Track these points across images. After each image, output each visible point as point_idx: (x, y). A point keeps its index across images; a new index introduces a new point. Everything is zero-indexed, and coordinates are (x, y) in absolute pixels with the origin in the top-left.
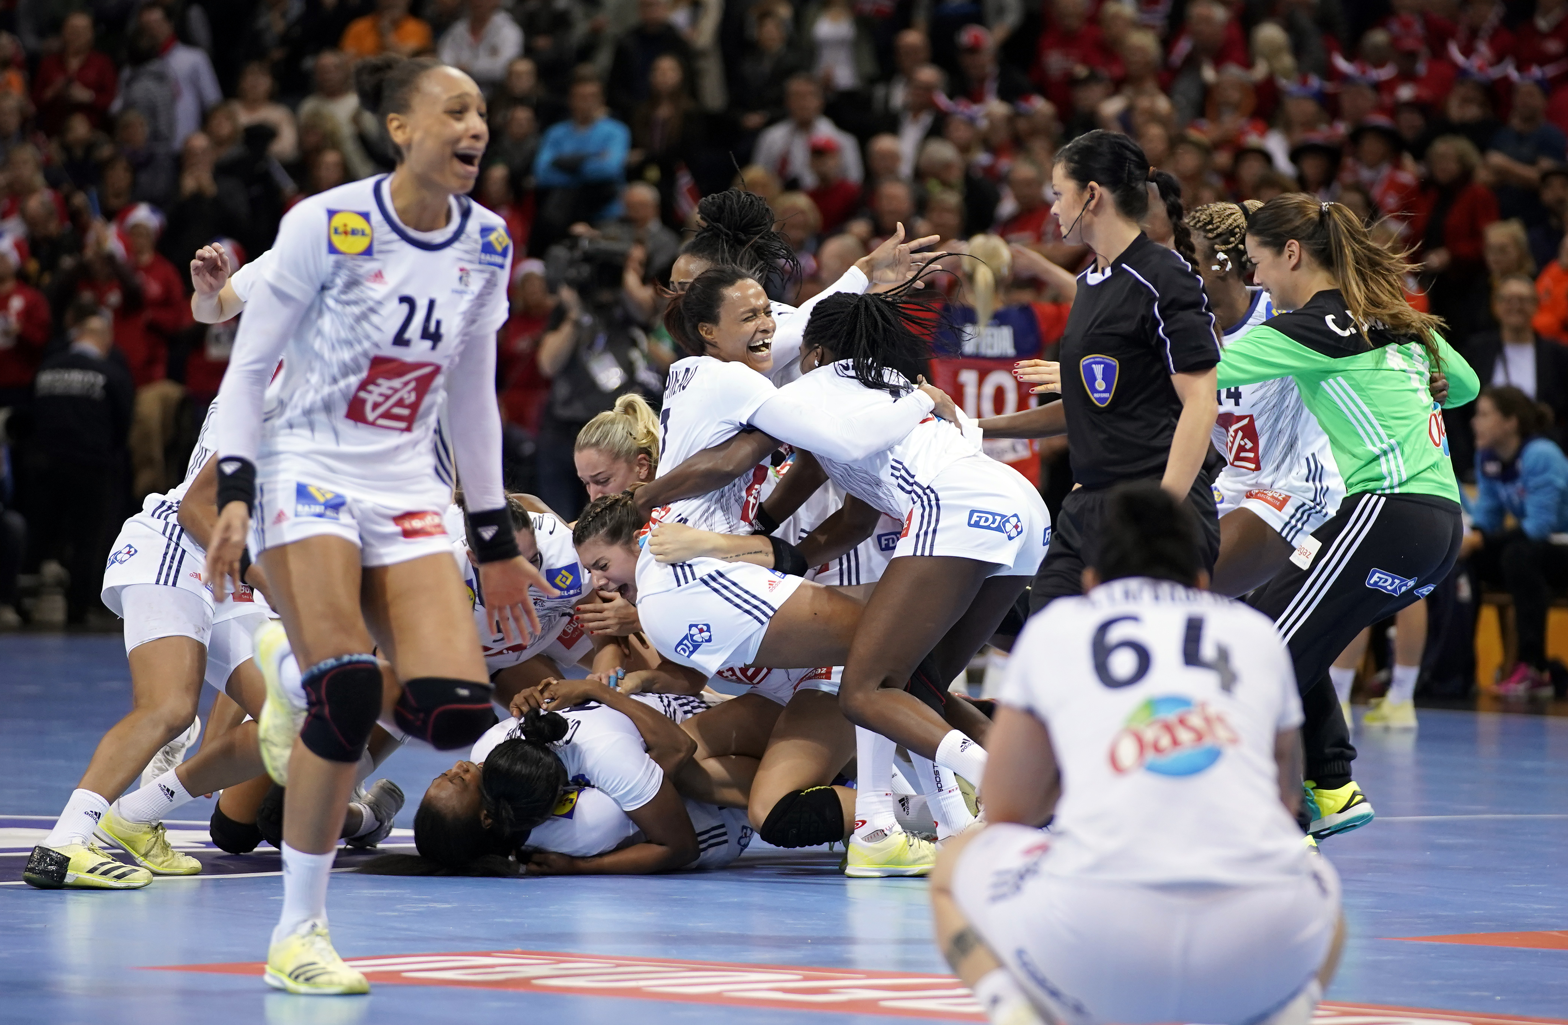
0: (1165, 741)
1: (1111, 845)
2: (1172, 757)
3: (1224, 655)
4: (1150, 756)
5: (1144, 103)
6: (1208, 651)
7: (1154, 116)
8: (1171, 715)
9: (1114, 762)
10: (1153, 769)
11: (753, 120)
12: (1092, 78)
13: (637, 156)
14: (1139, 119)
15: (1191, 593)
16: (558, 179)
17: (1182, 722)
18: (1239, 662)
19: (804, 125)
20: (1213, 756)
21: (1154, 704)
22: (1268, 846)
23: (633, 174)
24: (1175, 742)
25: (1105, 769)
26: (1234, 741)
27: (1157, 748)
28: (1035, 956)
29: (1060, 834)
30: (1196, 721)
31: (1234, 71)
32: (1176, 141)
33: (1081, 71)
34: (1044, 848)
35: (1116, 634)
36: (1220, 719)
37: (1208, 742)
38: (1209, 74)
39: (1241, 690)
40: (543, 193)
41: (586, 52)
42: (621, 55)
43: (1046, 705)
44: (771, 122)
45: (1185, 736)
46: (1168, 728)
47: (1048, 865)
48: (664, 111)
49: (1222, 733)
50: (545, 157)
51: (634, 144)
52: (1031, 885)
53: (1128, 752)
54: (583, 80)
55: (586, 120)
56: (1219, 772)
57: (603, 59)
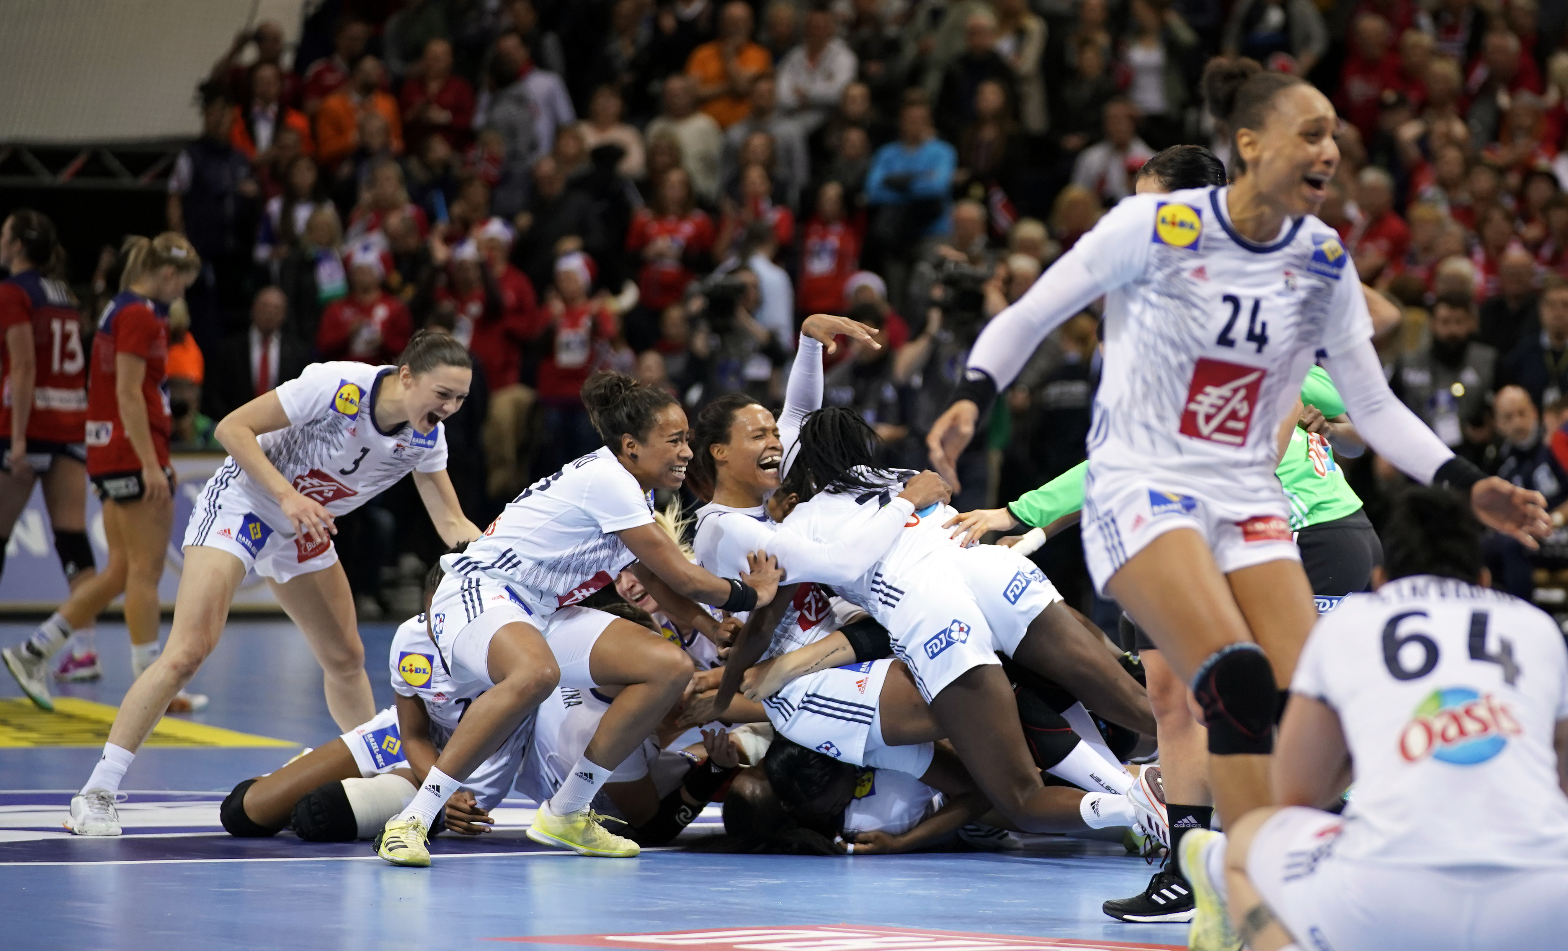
0: (1452, 731)
1: (1400, 828)
2: (1460, 745)
3: (1507, 649)
4: (1438, 744)
5: (1440, 127)
6: (1492, 645)
7: (1450, 140)
8: (1459, 708)
9: (1404, 751)
10: (1440, 757)
11: (1072, 141)
12: (1401, 102)
13: (962, 176)
14: (1436, 143)
15: (1475, 590)
16: (888, 196)
17: (1468, 712)
18: (1521, 656)
19: (1121, 147)
20: (1499, 745)
21: (1442, 695)
22: (1549, 831)
23: (959, 192)
24: (1462, 732)
25: (1396, 757)
26: (1518, 731)
27: (1444, 738)
28: (1327, 933)
29: (1353, 818)
30: (1481, 712)
31: (1526, 98)
32: (1471, 163)
33: (1390, 96)
34: (1337, 831)
35: (1406, 628)
36: (1504, 710)
37: (1493, 731)
38: (1504, 100)
39: (1523, 683)
40: (874, 210)
41: (915, 76)
42: (949, 81)
43: (1337, 695)
44: (1091, 143)
45: (1471, 726)
46: (1456, 718)
47: (1340, 848)
48: (989, 133)
49: (1506, 724)
50: (877, 175)
51: (961, 162)
52: (1325, 867)
53: (1417, 741)
54: (913, 103)
55: (916, 141)
56: (1504, 761)
57: (932, 82)
